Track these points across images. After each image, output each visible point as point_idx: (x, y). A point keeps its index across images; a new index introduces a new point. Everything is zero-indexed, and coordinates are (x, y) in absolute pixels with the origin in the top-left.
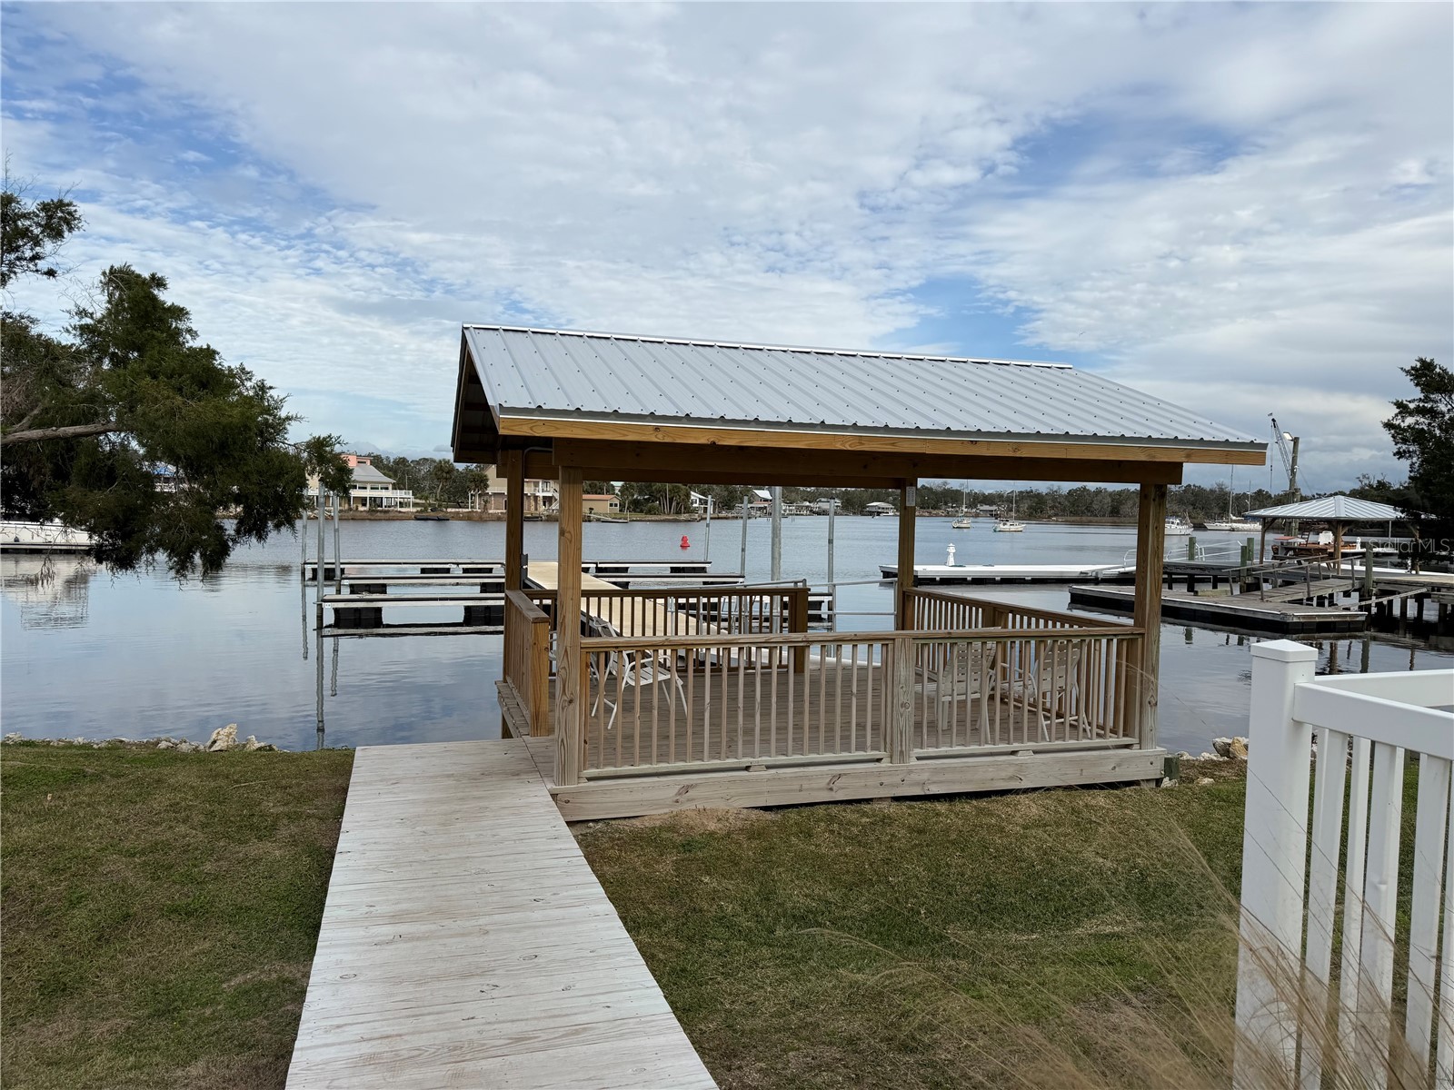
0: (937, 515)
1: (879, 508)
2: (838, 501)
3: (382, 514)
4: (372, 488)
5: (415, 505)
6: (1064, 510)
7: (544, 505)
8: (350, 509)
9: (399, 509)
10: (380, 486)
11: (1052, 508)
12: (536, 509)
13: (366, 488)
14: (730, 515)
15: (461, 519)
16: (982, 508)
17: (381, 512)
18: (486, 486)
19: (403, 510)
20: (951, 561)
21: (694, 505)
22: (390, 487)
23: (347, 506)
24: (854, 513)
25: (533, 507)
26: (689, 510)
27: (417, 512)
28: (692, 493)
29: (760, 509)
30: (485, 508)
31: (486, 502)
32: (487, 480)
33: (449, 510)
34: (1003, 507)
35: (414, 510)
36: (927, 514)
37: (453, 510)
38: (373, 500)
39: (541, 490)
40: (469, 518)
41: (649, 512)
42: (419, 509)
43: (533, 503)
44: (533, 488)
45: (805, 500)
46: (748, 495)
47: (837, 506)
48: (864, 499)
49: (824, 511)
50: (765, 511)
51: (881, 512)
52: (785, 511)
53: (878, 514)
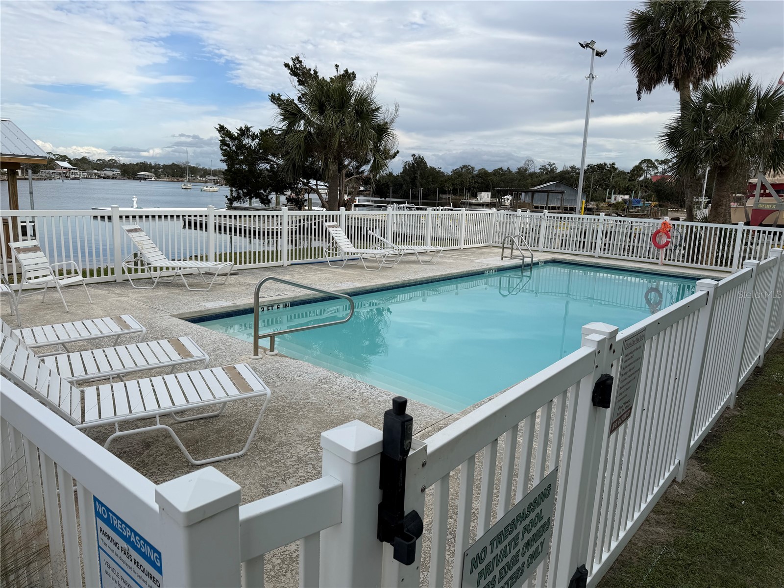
1: (146, 176)
2: (118, 170)
20: (135, 205)
24: (129, 179)
29: (60, 174)
34: (220, 178)
36: (176, 180)
45: (95, 169)
46: (52, 164)
47: (118, 174)
48: (135, 169)
49: (108, 177)
50: (65, 175)
51: (147, 179)
52: (80, 175)
53: (145, 179)
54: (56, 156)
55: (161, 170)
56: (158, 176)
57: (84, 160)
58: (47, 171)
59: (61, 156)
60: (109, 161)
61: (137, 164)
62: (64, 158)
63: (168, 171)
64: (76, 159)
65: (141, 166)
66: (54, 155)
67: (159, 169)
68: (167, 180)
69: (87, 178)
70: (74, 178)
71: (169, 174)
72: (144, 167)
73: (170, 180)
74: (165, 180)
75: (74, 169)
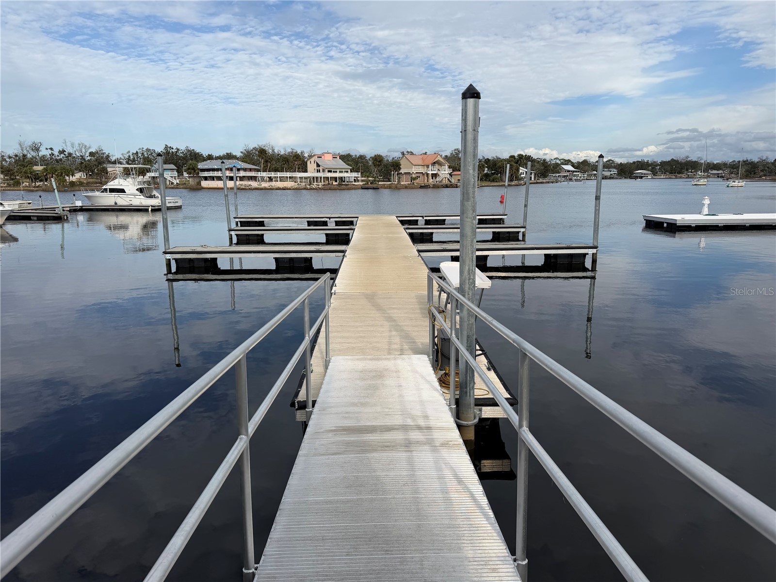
0: (681, 178)
1: (642, 174)
2: (615, 170)
3: (345, 186)
4: (340, 172)
5: (362, 181)
6: (771, 172)
7: (432, 179)
8: (329, 184)
9: (354, 183)
10: (344, 171)
11: (762, 171)
12: (428, 181)
13: (336, 172)
14: (544, 181)
15: (386, 188)
16: (712, 172)
17: (344, 185)
18: (400, 169)
19: (356, 183)
20: (706, 210)
21: (522, 176)
22: (349, 171)
23: (327, 182)
24: (625, 178)
25: (426, 180)
26: (518, 179)
27: (363, 184)
28: (521, 168)
29: (564, 176)
30: (399, 181)
31: (399, 178)
32: (400, 165)
33: (380, 183)
34: (727, 171)
35: (362, 183)
36: (674, 177)
37: (382, 183)
38: (341, 178)
39: (430, 170)
40: (390, 187)
41: (493, 181)
42: (364, 183)
43: (426, 178)
44: (426, 169)
45: (594, 170)
46: (558, 169)
47: (614, 174)
48: (632, 168)
49: (606, 177)
50: (568, 178)
51: (643, 177)
52: (580, 177)
53: (641, 178)
54: (562, 161)
55: (658, 167)
56: (654, 173)
57: (585, 162)
58: (554, 175)
59: (566, 161)
60: (606, 162)
61: (634, 163)
62: (568, 162)
63: (666, 167)
64: (579, 163)
65: (638, 165)
66: (560, 160)
67: (657, 166)
68: (664, 177)
69: (587, 179)
70: (576, 180)
71: (667, 171)
72: (641, 165)
73: (667, 177)
74: (662, 177)
75: (576, 171)
